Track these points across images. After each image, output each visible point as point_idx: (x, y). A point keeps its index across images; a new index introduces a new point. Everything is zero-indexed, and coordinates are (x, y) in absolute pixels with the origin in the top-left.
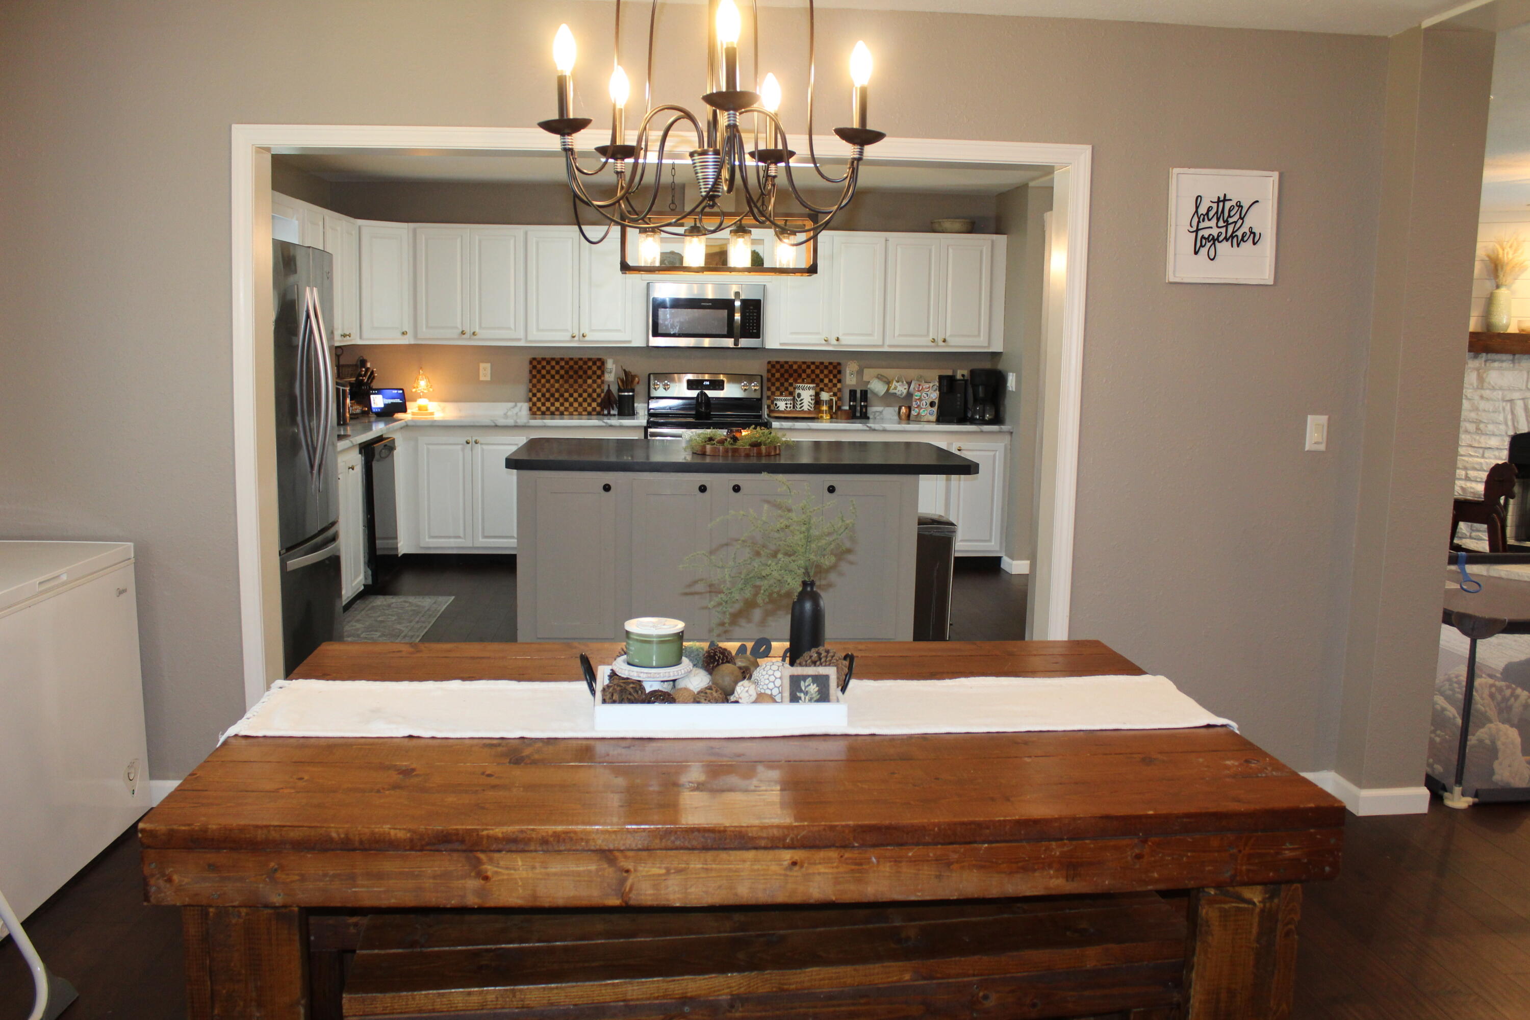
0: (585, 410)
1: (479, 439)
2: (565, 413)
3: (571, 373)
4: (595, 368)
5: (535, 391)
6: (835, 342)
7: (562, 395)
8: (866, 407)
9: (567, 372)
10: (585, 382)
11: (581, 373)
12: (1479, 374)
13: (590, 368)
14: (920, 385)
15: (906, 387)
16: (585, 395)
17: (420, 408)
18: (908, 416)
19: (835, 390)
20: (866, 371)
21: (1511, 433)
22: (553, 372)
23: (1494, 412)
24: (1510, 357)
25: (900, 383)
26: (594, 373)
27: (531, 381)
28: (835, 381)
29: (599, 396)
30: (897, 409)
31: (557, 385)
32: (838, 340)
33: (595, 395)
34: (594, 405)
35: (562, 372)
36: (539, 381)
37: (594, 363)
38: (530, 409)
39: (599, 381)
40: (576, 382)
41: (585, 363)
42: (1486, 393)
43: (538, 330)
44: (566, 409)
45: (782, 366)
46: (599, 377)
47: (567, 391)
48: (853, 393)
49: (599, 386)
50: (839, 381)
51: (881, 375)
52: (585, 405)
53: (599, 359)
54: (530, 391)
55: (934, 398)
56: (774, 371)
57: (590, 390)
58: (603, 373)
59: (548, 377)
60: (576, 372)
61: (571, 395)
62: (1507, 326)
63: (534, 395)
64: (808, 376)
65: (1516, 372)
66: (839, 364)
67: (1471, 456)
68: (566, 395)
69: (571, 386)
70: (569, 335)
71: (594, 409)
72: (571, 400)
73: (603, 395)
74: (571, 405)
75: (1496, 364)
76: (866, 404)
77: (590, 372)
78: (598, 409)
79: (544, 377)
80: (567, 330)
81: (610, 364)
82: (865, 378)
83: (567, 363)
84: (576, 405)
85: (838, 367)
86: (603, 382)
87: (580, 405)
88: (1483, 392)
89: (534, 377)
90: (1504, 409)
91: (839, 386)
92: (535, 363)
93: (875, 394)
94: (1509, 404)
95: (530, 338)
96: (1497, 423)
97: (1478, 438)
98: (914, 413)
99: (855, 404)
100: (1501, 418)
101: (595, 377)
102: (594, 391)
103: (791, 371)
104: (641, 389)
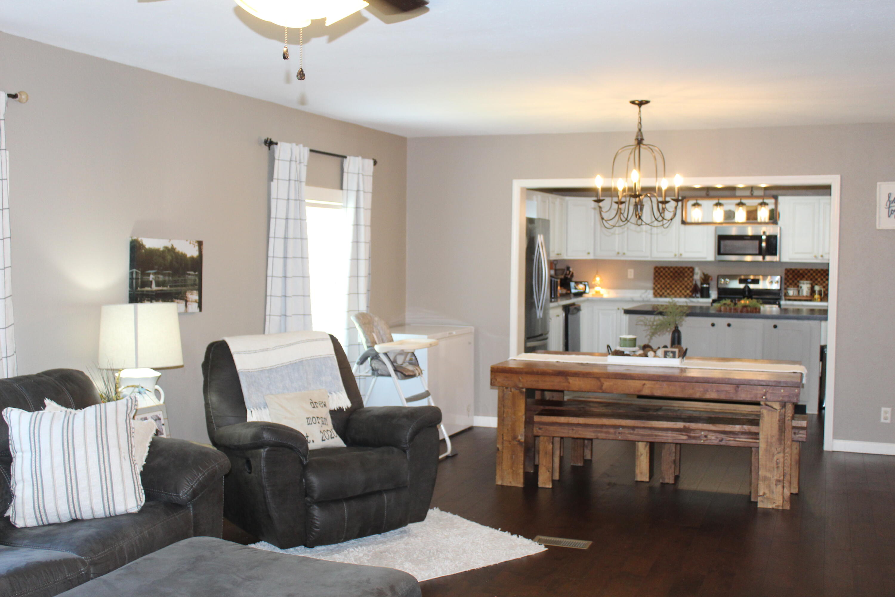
0: (683, 294)
2: (673, 296)
3: (676, 274)
4: (689, 272)
5: (657, 284)
6: (820, 258)
7: (671, 286)
9: (674, 274)
10: (683, 279)
11: (681, 274)
13: (686, 272)
16: (683, 286)
17: (597, 292)
19: (824, 284)
22: (666, 274)
26: (688, 274)
27: (655, 279)
28: (824, 280)
29: (691, 287)
32: (822, 256)
33: (688, 287)
34: (688, 292)
35: (671, 274)
36: (659, 279)
37: (689, 270)
38: (654, 294)
39: (691, 279)
40: (679, 279)
41: (684, 269)
43: (658, 252)
44: (673, 294)
45: (793, 271)
46: (691, 277)
47: (673, 284)
49: (691, 282)
50: (827, 280)
52: (683, 291)
53: (691, 268)
54: (654, 284)
56: (788, 274)
57: (686, 284)
58: (693, 275)
59: (664, 277)
60: (679, 274)
63: (656, 286)
64: (809, 277)
66: (825, 269)
68: (673, 286)
69: (676, 282)
70: (673, 254)
71: (688, 294)
72: (676, 289)
73: (693, 286)
74: (676, 291)
77: (686, 274)
78: (690, 294)
79: (661, 276)
80: (672, 252)
81: (697, 270)
83: (674, 269)
84: (678, 291)
85: (826, 271)
86: (693, 280)
87: (681, 291)
89: (657, 276)
91: (827, 282)
92: (657, 269)
95: (654, 256)
101: (689, 277)
102: (688, 284)
103: (799, 274)
104: (713, 284)
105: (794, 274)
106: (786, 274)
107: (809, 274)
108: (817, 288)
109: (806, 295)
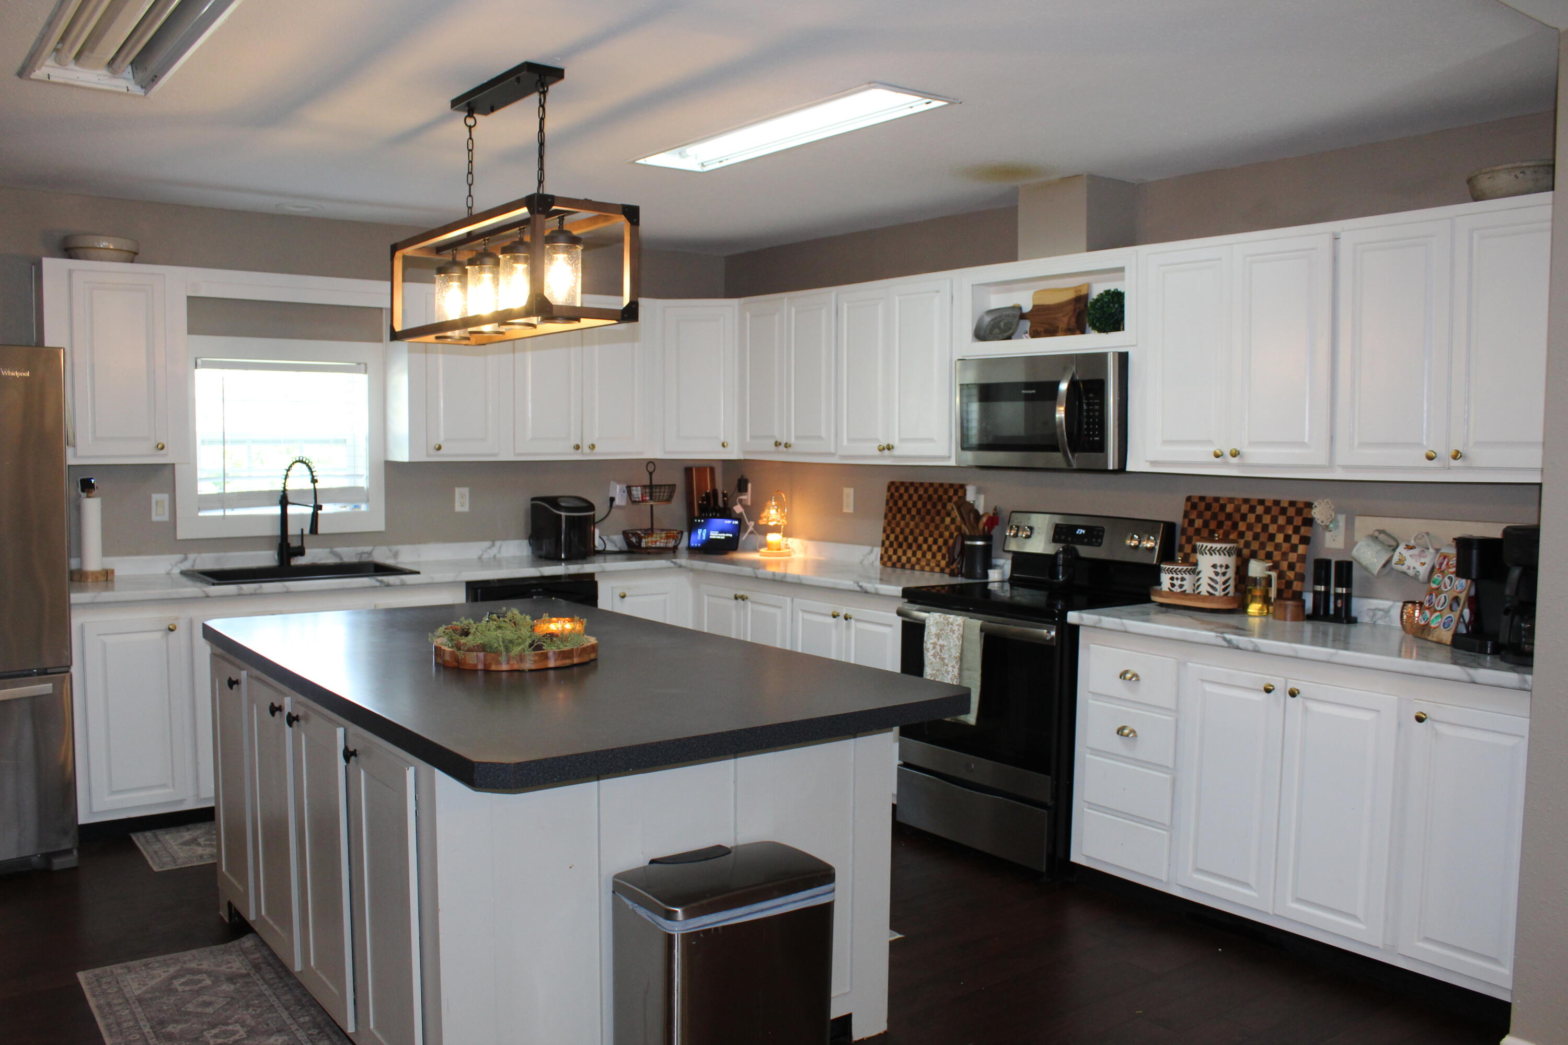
2: (917, 567)
3: (929, 506)
4: (955, 499)
5: (889, 531)
7: (916, 540)
8: (1350, 597)
9: (924, 504)
10: (943, 521)
11: (940, 506)
13: (950, 499)
15: (1429, 559)
16: (941, 541)
19: (1294, 556)
20: (1358, 521)
22: (910, 504)
25: (1415, 551)
26: (954, 506)
27: (886, 516)
28: (1295, 540)
29: (955, 542)
31: (912, 525)
33: (951, 543)
34: (948, 557)
35: (920, 504)
36: (894, 517)
37: (956, 492)
38: (882, 558)
40: (933, 520)
41: (946, 491)
44: (918, 561)
47: (922, 534)
48: (1324, 567)
50: (1304, 540)
51: (1383, 532)
53: (962, 487)
54: (885, 530)
55: (1456, 587)
57: (947, 534)
59: (904, 511)
60: (934, 505)
61: (925, 541)
63: (888, 537)
64: (1234, 527)
66: (1309, 505)
68: (920, 539)
69: (927, 526)
71: (948, 564)
72: (925, 547)
74: (924, 554)
76: (1347, 591)
77: (949, 506)
79: (900, 510)
81: (970, 494)
82: (1353, 537)
83: (926, 490)
85: (1306, 510)
89: (891, 510)
91: (1301, 549)
92: (892, 489)
93: (1368, 571)
99: (1326, 589)
101: (954, 514)
102: (951, 535)
103: (1222, 517)
104: (1000, 536)
105: (1208, 515)
106: (1186, 515)
107: (1251, 518)
108: (1256, 569)
109: (1208, 592)
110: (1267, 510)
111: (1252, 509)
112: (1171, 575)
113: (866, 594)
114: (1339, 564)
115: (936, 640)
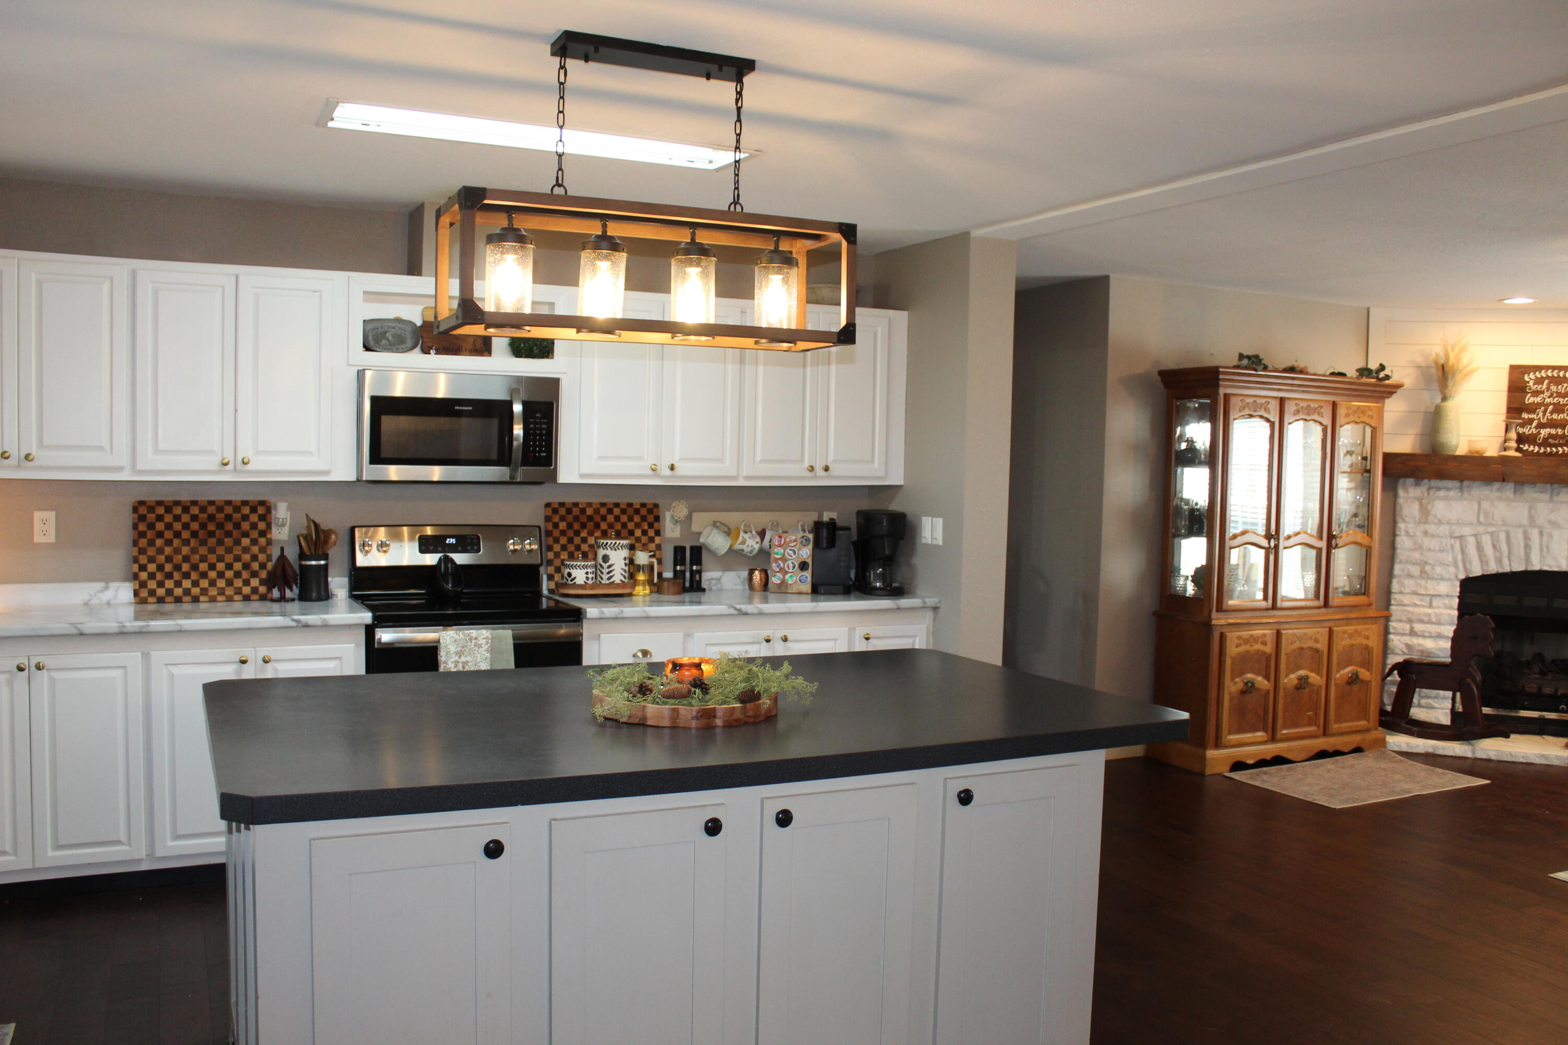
0: (238, 591)
1: (43, 660)
2: (202, 598)
3: (211, 527)
4: (254, 518)
5: (143, 560)
6: (667, 472)
7: (195, 567)
8: (699, 572)
9: (203, 526)
10: (237, 542)
11: (229, 526)
12: (1421, 504)
13: (245, 518)
14: (780, 537)
15: (758, 539)
16: (238, 566)
18: (765, 585)
19: (652, 546)
20: (696, 516)
21: (1462, 576)
22: (178, 526)
23: (1442, 551)
24: (1456, 484)
25: (749, 535)
26: (254, 526)
27: (135, 543)
28: (651, 533)
29: (263, 566)
30: (745, 574)
31: (185, 550)
32: (672, 468)
33: (255, 566)
34: (255, 582)
35: (195, 526)
36: (152, 543)
37: (254, 510)
38: (136, 594)
39: (262, 541)
40: (220, 542)
41: (237, 509)
42: (1432, 528)
43: (157, 451)
44: (204, 591)
45: (569, 511)
46: (263, 534)
47: (203, 559)
48: (679, 551)
49: (263, 550)
50: (658, 533)
51: (721, 523)
52: (238, 583)
53: (262, 503)
54: (136, 560)
55: (805, 556)
56: (556, 519)
57: (247, 557)
58: (269, 526)
59: (168, 535)
60: (220, 526)
61: (212, 567)
62: (1457, 447)
63: (143, 568)
65: (1465, 503)
66: (656, 506)
67: (1416, 605)
68: (203, 566)
69: (212, 551)
70: (218, 459)
71: (255, 590)
72: (213, 574)
73: (270, 566)
74: (213, 583)
75: (1442, 493)
76: (699, 568)
77: (245, 526)
78: (263, 589)
79: (160, 535)
80: (212, 452)
81: (282, 511)
82: (695, 528)
83: (203, 509)
84: (221, 583)
85: (655, 510)
86: (269, 542)
87: (229, 583)
88: (1427, 527)
89: (142, 535)
90: (1452, 547)
91: (657, 540)
93: (712, 553)
94: (1458, 542)
95: (140, 467)
96: (1445, 564)
97: (1423, 583)
98: (775, 580)
99: (683, 568)
100: (1450, 559)
101: (255, 534)
102: (255, 558)
103: (583, 519)
104: (337, 554)
105: (570, 518)
106: (548, 518)
107: (610, 518)
108: (641, 558)
109: (621, 580)
110: (623, 511)
111: (610, 511)
112: (586, 570)
113: (305, 628)
114: (692, 548)
115: (457, 658)
